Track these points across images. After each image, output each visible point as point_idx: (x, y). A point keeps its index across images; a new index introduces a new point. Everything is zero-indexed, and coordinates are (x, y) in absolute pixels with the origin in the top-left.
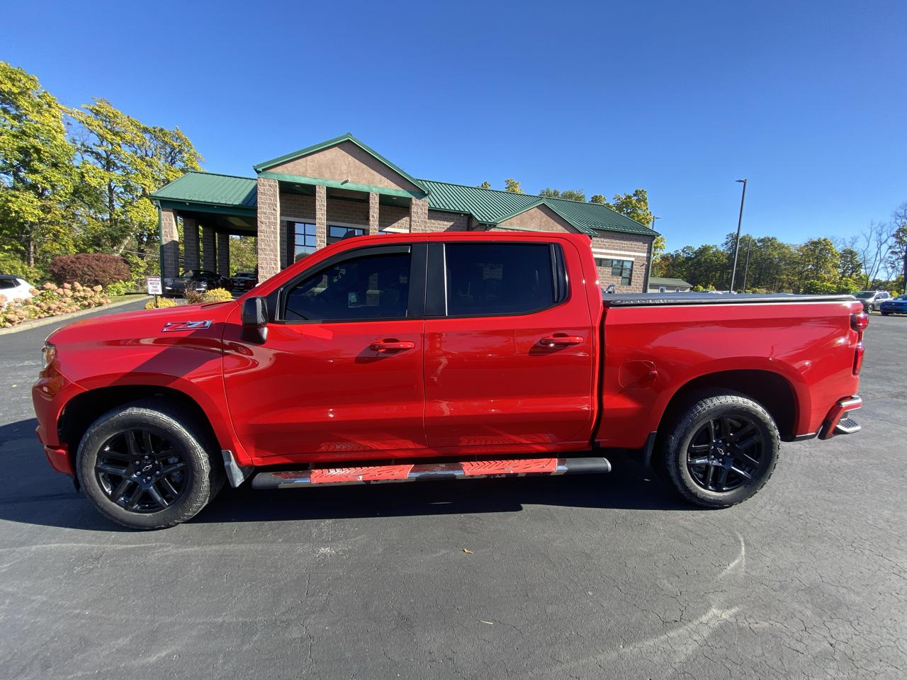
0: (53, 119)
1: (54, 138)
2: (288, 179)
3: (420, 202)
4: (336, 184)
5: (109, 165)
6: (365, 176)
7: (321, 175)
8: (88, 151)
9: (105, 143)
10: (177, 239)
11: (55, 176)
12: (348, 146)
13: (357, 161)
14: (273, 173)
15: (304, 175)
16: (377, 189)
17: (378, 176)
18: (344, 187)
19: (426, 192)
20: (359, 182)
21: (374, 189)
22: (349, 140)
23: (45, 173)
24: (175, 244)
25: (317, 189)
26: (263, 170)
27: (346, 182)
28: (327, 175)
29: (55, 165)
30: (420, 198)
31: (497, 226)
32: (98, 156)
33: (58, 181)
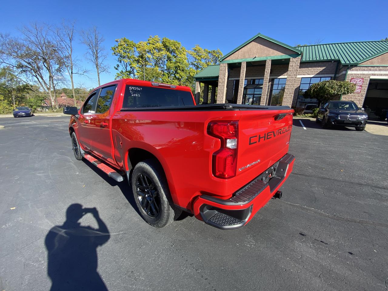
0: (184, 55)
1: (184, 62)
2: (231, 62)
3: (295, 60)
4: (250, 60)
5: (197, 68)
6: (265, 52)
7: (244, 57)
8: (193, 64)
9: (197, 60)
10: (199, 91)
11: (182, 74)
12: (259, 40)
13: (262, 46)
14: (226, 61)
15: (238, 59)
16: (270, 58)
17: (271, 51)
18: (254, 60)
19: (300, 53)
20: (261, 56)
21: (269, 58)
22: (259, 37)
23: (180, 74)
24: (199, 93)
25: (242, 64)
26: (222, 60)
27: (255, 57)
28: (247, 56)
29: (183, 70)
30: (295, 57)
31: (358, 65)
32: (195, 65)
33: (183, 75)
